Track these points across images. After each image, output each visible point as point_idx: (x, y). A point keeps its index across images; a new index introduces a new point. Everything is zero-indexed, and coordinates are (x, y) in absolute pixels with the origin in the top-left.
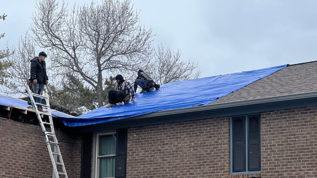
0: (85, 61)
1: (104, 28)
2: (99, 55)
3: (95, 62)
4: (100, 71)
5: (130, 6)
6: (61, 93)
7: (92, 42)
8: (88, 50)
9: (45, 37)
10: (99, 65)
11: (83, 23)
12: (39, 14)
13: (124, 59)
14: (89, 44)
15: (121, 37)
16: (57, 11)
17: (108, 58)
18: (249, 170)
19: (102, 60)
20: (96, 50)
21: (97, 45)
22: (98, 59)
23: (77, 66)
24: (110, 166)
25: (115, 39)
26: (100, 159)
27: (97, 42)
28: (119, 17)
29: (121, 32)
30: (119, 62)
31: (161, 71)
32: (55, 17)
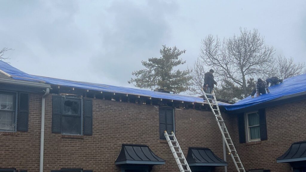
0: (234, 71)
1: (243, 50)
2: (242, 66)
3: (240, 71)
4: (244, 76)
5: (258, 35)
6: (221, 91)
7: (237, 59)
8: (235, 64)
9: (208, 60)
10: (243, 72)
11: (230, 49)
12: (204, 47)
13: (258, 67)
14: (235, 60)
15: (254, 54)
16: (214, 44)
17: (247, 67)
19: (244, 69)
20: (240, 63)
21: (240, 61)
22: (242, 69)
23: (229, 74)
24: (257, 132)
25: (251, 56)
26: (250, 128)
27: (240, 59)
28: (252, 42)
29: (254, 51)
30: (254, 69)
31: (282, 72)
32: (213, 48)
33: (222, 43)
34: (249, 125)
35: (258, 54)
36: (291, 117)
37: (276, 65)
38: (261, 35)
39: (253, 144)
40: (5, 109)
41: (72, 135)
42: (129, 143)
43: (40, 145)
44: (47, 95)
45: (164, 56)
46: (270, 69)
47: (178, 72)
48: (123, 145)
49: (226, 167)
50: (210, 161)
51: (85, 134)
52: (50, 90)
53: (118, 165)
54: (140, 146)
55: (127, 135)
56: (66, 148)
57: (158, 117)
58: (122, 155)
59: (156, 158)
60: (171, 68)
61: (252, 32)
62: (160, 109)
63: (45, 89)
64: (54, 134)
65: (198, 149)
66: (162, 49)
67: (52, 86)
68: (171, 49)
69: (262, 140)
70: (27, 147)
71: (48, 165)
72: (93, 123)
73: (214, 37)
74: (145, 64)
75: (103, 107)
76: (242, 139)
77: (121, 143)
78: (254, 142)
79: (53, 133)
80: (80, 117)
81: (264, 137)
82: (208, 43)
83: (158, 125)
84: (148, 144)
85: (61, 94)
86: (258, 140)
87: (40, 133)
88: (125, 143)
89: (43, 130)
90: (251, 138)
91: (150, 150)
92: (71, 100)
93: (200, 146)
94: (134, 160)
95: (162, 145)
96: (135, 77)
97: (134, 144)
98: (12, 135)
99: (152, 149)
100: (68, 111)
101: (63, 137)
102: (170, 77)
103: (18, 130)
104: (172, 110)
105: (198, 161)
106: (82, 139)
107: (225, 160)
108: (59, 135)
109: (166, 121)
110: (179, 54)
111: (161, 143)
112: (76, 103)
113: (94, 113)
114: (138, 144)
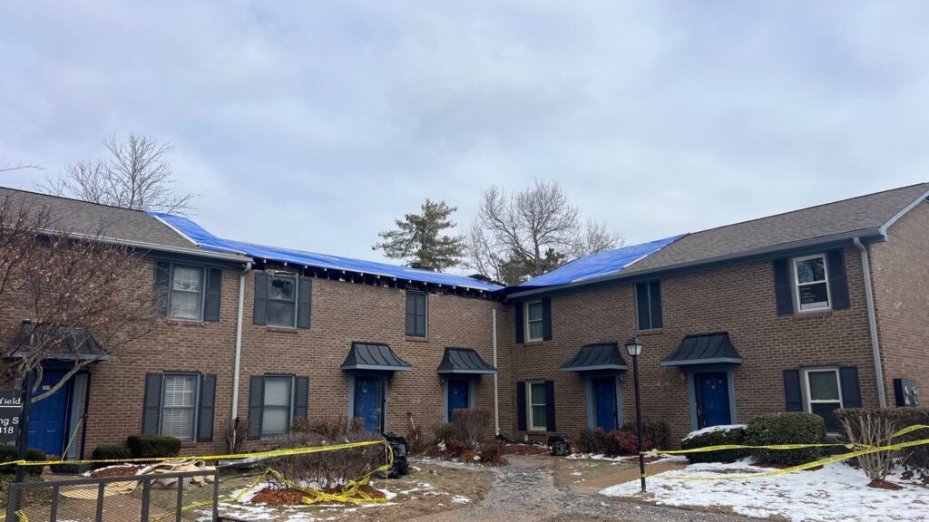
0: (523, 239)
1: (538, 209)
2: (535, 232)
3: (531, 239)
4: (537, 246)
5: (559, 189)
6: (508, 264)
7: (528, 220)
8: (526, 229)
9: (489, 221)
10: (536, 241)
11: (521, 206)
12: (484, 202)
13: (556, 234)
14: (526, 223)
15: (553, 216)
16: (498, 198)
17: (542, 234)
18: (653, 327)
19: (538, 236)
20: (533, 228)
21: (533, 224)
22: (535, 236)
23: (517, 243)
24: (539, 328)
25: (548, 218)
26: (531, 323)
27: (534, 221)
28: (551, 200)
29: (553, 212)
30: (552, 237)
31: (591, 241)
32: (497, 204)
33: (509, 198)
34: (530, 319)
35: (559, 217)
36: (583, 311)
37: (583, 234)
38: (564, 190)
39: (532, 345)
40: (188, 290)
41: (281, 327)
42: (362, 340)
43: (236, 341)
44: (248, 272)
45: (426, 214)
46: (573, 238)
47: (446, 238)
48: (354, 343)
49: (496, 376)
50: (473, 366)
51: (298, 327)
52: (253, 265)
53: (343, 371)
54: (378, 344)
55: (359, 329)
56: (273, 346)
57: (403, 305)
58: (351, 357)
59: (400, 362)
60: (436, 232)
61: (551, 185)
62: (407, 294)
63: (245, 263)
64: (256, 326)
65: (458, 350)
66: (425, 205)
67: (256, 259)
68: (436, 206)
69: (545, 339)
70: (217, 342)
71: (246, 368)
72: (312, 312)
73: (499, 190)
74: (400, 224)
75: (328, 289)
76: (520, 337)
77: (350, 340)
78: (534, 343)
79: (254, 324)
80: (294, 303)
81: (547, 336)
82: (491, 198)
83: (404, 316)
84: (388, 342)
85: (267, 271)
86: (540, 339)
87: (237, 324)
88: (356, 340)
89: (240, 320)
90: (532, 337)
91: (390, 350)
92: (283, 280)
93: (461, 346)
94: (367, 364)
95: (408, 343)
96: (382, 241)
97: (369, 341)
98: (196, 326)
99: (393, 350)
100: (278, 294)
101: (269, 330)
102: (434, 243)
103: (205, 320)
104: (425, 296)
105: (456, 366)
106: (296, 333)
107: (495, 366)
108: (263, 327)
109: (416, 312)
110: (446, 213)
111: (407, 341)
112: (288, 283)
113: (313, 298)
114: (375, 341)
